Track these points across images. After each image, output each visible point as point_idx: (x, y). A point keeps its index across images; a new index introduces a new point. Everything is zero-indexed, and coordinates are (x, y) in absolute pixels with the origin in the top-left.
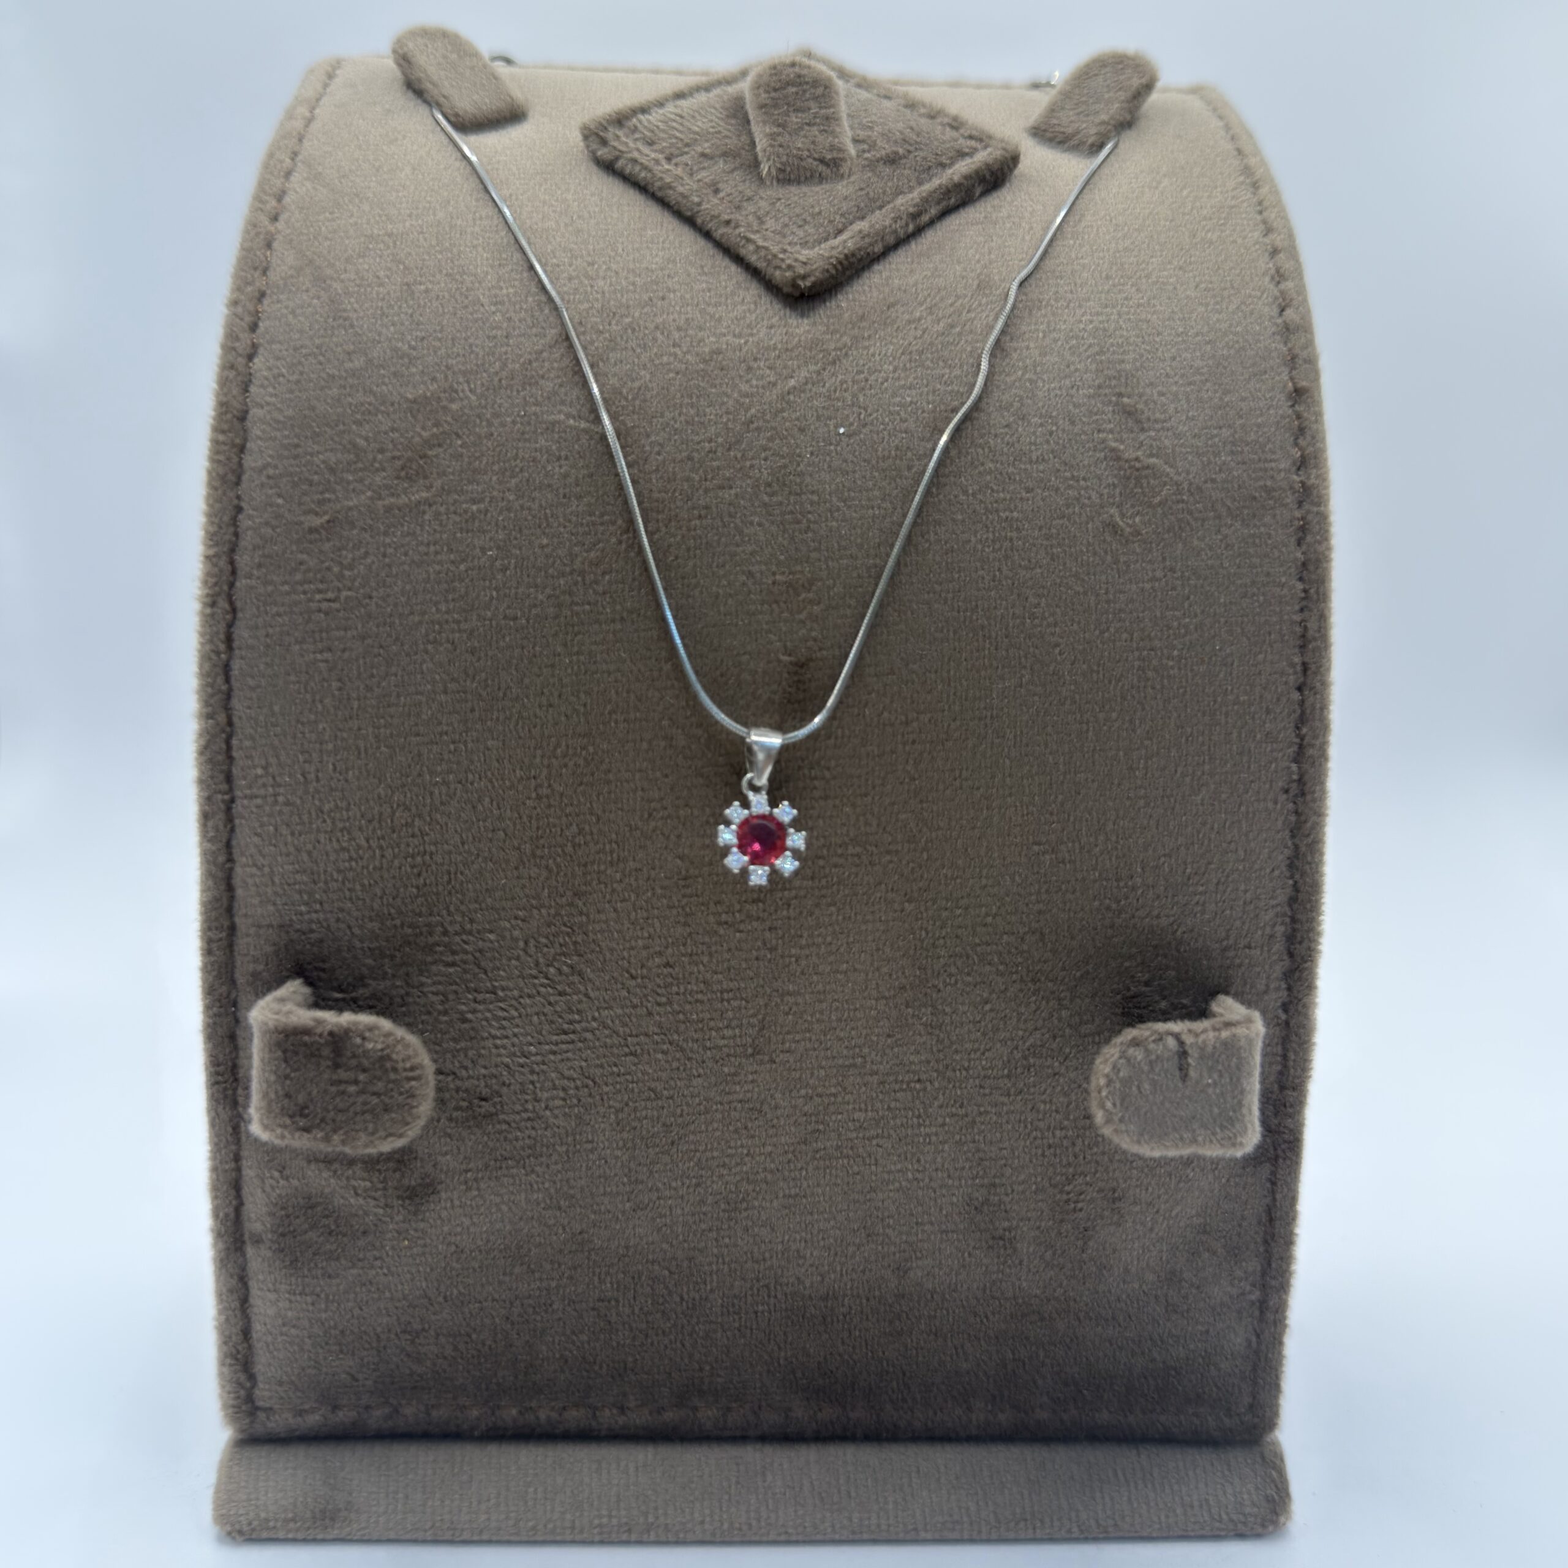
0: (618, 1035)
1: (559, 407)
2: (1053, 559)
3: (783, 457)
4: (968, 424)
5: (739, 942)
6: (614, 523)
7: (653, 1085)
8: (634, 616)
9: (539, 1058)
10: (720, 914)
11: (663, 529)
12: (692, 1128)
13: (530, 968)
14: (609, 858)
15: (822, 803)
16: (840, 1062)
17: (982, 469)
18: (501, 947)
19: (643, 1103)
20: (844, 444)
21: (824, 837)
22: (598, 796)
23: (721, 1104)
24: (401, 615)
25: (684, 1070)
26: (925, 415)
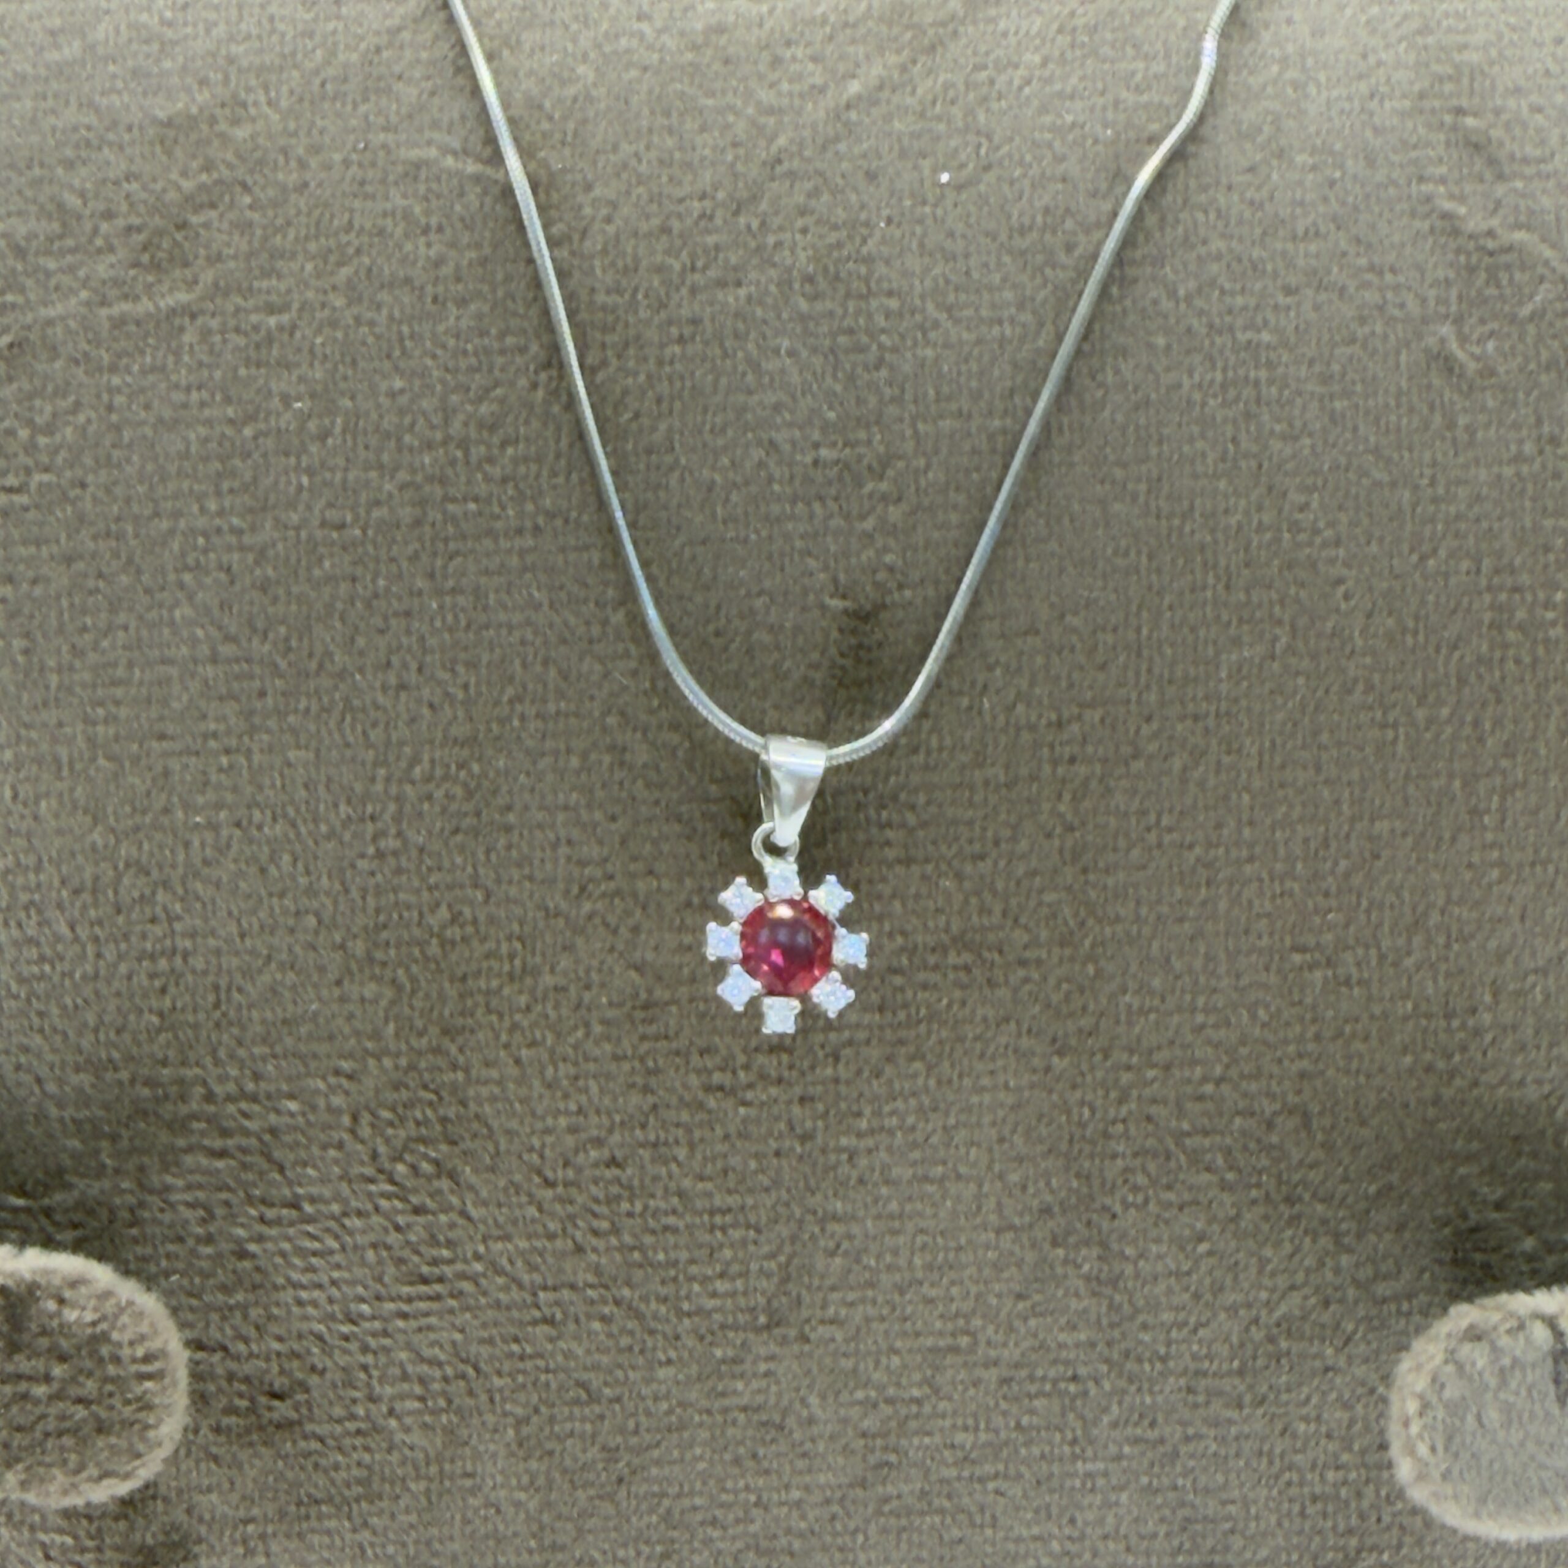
0: (521, 1286)
1: (428, 134)
2: (1333, 420)
3: (835, 227)
4: (1179, 166)
5: (744, 1121)
6: (523, 350)
7: (585, 1376)
8: (559, 522)
9: (377, 1325)
10: (710, 1073)
11: (614, 362)
12: (656, 1453)
13: (362, 1163)
14: (507, 968)
15: (899, 870)
16: (929, 1342)
17: (1202, 250)
18: (309, 1123)
19: (566, 1410)
20: (949, 202)
21: (904, 933)
22: (488, 852)
23: (709, 1412)
24: (136, 519)
25: (642, 1352)
26: (1100, 148)
